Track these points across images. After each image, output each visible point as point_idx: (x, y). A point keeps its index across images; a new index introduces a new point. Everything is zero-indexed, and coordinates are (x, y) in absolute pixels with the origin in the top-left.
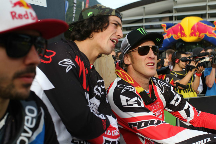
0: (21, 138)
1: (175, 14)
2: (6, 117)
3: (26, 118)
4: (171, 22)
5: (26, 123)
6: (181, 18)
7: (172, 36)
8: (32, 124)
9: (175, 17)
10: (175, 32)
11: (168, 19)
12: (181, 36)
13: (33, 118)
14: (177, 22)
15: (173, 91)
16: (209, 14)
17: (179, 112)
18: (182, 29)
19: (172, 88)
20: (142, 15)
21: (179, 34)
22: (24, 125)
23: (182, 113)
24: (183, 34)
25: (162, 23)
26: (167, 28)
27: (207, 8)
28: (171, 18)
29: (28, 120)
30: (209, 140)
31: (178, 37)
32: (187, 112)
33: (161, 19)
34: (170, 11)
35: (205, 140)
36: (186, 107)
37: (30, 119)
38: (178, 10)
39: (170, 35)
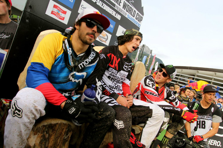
0: (86, 60)
1: (196, 77)
2: (84, 53)
3: (91, 55)
4: (193, 80)
5: (90, 56)
6: (198, 80)
7: (191, 87)
8: (92, 58)
9: (196, 78)
10: (193, 86)
11: (192, 79)
12: (196, 88)
13: (93, 56)
14: (196, 81)
15: (172, 94)
16: (213, 82)
17: (173, 102)
18: (197, 85)
19: (172, 92)
20: (180, 73)
21: (195, 87)
22: (89, 57)
23: (174, 103)
24: (197, 88)
25: (188, 80)
26: (190, 82)
27: (213, 79)
28: (193, 79)
29: (91, 56)
30: (172, 108)
31: (194, 88)
32: (176, 103)
33: (189, 78)
34: (194, 76)
35: (170, 108)
36: (176, 101)
37: (92, 56)
38: (198, 76)
39: (190, 86)
